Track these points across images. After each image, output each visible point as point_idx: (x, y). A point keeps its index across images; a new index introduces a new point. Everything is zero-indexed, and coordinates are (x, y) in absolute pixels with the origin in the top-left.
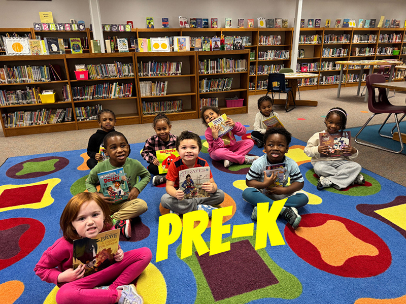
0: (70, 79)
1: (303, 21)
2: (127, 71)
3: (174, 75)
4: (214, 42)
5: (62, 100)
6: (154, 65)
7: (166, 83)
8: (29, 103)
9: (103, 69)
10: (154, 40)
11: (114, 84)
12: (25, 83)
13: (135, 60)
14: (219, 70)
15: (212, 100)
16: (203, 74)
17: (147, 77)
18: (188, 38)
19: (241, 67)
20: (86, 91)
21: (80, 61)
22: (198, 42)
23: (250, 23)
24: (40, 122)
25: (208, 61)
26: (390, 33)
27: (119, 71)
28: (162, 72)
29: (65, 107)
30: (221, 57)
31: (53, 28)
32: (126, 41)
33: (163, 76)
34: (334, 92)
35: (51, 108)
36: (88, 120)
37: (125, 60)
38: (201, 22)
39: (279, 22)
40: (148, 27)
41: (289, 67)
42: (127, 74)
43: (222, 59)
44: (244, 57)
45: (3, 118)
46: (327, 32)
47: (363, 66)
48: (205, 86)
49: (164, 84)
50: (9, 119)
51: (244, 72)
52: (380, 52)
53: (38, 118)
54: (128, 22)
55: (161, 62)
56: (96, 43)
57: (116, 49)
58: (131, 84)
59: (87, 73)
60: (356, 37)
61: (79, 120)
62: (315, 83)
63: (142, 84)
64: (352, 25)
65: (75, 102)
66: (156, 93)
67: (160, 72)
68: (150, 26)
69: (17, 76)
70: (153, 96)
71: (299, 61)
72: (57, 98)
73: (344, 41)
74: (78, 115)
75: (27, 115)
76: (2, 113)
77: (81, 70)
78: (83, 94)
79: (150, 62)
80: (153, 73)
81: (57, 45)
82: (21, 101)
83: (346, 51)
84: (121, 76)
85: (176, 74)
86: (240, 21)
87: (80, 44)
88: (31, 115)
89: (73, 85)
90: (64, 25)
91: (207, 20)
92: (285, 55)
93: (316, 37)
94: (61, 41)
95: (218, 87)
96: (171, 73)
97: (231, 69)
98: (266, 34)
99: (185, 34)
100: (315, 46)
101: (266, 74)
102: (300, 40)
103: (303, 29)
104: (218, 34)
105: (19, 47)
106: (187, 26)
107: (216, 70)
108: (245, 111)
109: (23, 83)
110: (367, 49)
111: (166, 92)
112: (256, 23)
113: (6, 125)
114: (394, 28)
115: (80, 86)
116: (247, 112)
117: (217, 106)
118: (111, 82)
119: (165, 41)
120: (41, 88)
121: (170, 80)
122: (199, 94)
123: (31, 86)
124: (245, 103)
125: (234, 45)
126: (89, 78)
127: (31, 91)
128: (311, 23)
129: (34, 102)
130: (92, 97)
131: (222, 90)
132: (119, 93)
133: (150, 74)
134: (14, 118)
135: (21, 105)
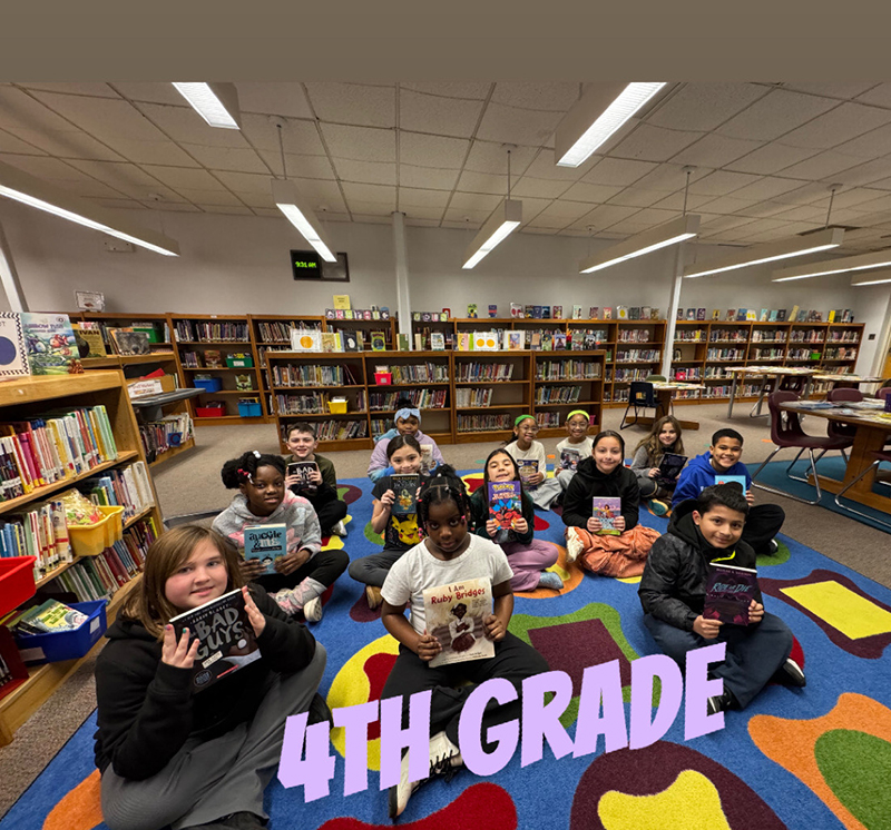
0: (368, 384)
1: (680, 311)
2: (441, 375)
3: (501, 380)
4: (558, 338)
5: (355, 410)
6: (477, 367)
7: (491, 391)
8: (314, 413)
9: (411, 372)
10: (477, 336)
11: (423, 391)
12: (312, 387)
13: (452, 361)
14: (562, 376)
15: (551, 416)
16: (541, 381)
17: (466, 383)
18: (522, 333)
19: (593, 374)
20: (387, 399)
21: (382, 361)
22: (536, 338)
23: (607, 313)
24: (327, 437)
25: (548, 364)
26: (807, 329)
27: (431, 376)
28: (486, 376)
29: (359, 418)
30: (567, 359)
31: (349, 316)
32: (442, 336)
33: (487, 382)
34: (723, 409)
35: (341, 420)
37: (439, 360)
38: (540, 311)
39: (647, 311)
40: (470, 317)
41: (659, 373)
42: (440, 378)
43: (567, 361)
44: (598, 359)
45: (282, 430)
46: (715, 327)
47: (765, 375)
48: (542, 396)
49: (487, 393)
51: (596, 379)
52: (792, 355)
53: (325, 432)
54: (444, 310)
55: (485, 364)
56: (403, 337)
57: (428, 346)
58: (445, 391)
59: (390, 377)
60: (756, 334)
62: (696, 396)
63: (459, 392)
64: (751, 317)
65: (372, 412)
66: (476, 404)
67: (484, 376)
68: (472, 315)
69: (303, 378)
70: (472, 407)
71: (674, 365)
72: (350, 408)
73: (738, 339)
74: (375, 430)
76: (281, 424)
77: (382, 373)
78: (382, 404)
79: (471, 364)
80: (473, 377)
81: (355, 340)
82: (304, 409)
83: (742, 352)
84: (432, 381)
85: (504, 380)
86: (594, 310)
87: (383, 339)
89: (370, 391)
90: (362, 312)
91: (549, 308)
92: (654, 357)
93: (698, 333)
94: (360, 334)
95: (560, 398)
96: (498, 378)
97: (579, 375)
98: (629, 327)
99: (518, 326)
100: (697, 345)
101: (626, 381)
102: (676, 337)
103: (680, 322)
104: (562, 327)
105: (308, 342)
106: (522, 316)
107: (558, 376)
109: (309, 387)
110: (773, 351)
111: (489, 402)
112: (614, 313)
114: (812, 322)
115: (380, 393)
117: (558, 424)
118: (419, 388)
119: (492, 336)
120: (331, 393)
121: (495, 387)
122: (534, 406)
123: (318, 391)
124: (598, 421)
125: (585, 344)
126: (392, 383)
127: (318, 397)
128: (691, 314)
129: (321, 411)
132: (429, 403)
133: (470, 379)
135: (305, 415)
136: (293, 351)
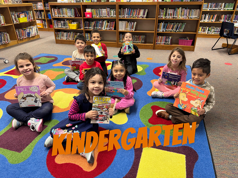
0: (83, 17)
2: (113, 14)
3: (141, 18)
6: (129, 10)
7: (135, 23)
8: (66, 28)
9: (100, 12)
11: (105, 21)
12: (64, 18)
14: (175, 16)
15: (166, 38)
16: (162, 19)
17: (124, 18)
19: (194, 15)
20: (91, 24)
21: (89, 7)
24: (70, 38)
25: (166, 9)
27: (108, 14)
29: (81, 32)
30: (178, 7)
33: (134, 18)
35: (75, 31)
36: (91, 41)
37: (112, 7)
42: (112, 15)
45: (56, 34)
48: (162, 27)
49: (134, 24)
50: (58, 35)
51: (197, 19)
53: (69, 37)
55: (134, 9)
58: (114, 22)
59: (91, 14)
61: (87, 40)
63: (120, 22)
65: (85, 30)
66: (128, 29)
67: (133, 15)
69: (61, 13)
70: (126, 31)
72: (79, 26)
74: (87, 37)
75: (65, 34)
76: (55, 32)
77: (88, 12)
78: (89, 26)
79: (127, 9)
80: (127, 16)
82: (63, 27)
84: (109, 17)
85: (143, 17)
88: (67, 34)
89: (84, 20)
95: (172, 28)
96: (140, 16)
97: (185, 16)
107: (172, 16)
108: (192, 49)
109: (63, 18)
111: (134, 29)
113: (57, 38)
115: (88, 21)
116: (193, 50)
117: (169, 43)
118: (103, 20)
120: (72, 20)
121: (138, 21)
122: (157, 32)
123: (67, 19)
124: (193, 44)
126: (92, 17)
127: (67, 22)
130: (93, 28)
131: (175, 32)
132: (107, 27)
133: (126, 16)
134: (60, 35)
135: (63, 29)
136: (58, 2)
